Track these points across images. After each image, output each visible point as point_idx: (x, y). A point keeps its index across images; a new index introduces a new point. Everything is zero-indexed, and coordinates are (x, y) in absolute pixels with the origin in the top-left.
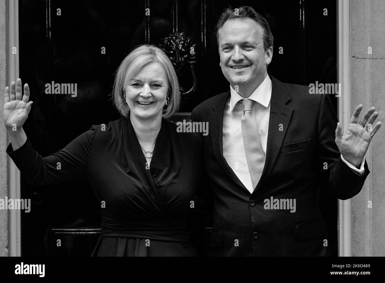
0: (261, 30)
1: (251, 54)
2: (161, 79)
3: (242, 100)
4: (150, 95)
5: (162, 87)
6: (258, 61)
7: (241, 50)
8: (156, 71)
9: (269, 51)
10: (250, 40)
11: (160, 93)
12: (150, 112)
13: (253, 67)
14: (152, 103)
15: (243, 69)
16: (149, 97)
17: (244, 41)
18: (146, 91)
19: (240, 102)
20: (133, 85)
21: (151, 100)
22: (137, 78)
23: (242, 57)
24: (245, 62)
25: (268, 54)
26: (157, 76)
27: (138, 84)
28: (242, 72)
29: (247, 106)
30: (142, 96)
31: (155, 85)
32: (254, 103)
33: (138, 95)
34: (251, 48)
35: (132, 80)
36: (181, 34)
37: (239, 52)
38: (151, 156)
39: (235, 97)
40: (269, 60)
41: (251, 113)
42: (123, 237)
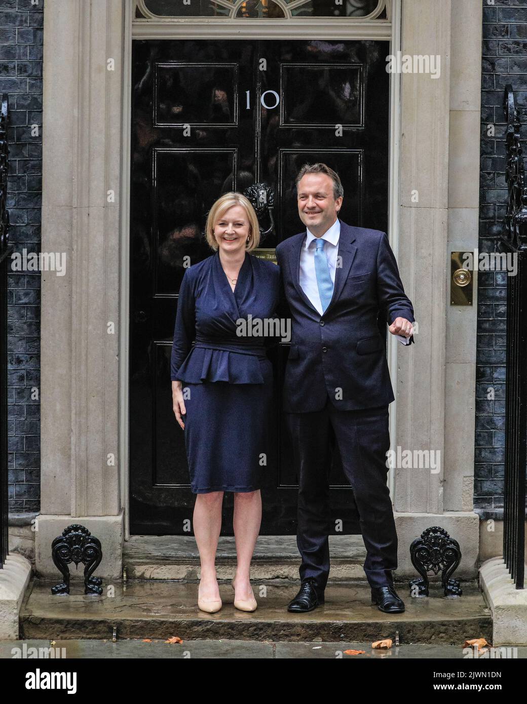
0: (332, 183)
1: (322, 203)
2: (242, 219)
3: (315, 239)
4: (234, 232)
5: (244, 226)
6: (328, 208)
7: (314, 199)
8: (239, 213)
9: (339, 200)
10: (322, 191)
11: (242, 231)
12: (234, 246)
13: (323, 213)
14: (236, 239)
15: (315, 215)
16: (233, 234)
17: (316, 192)
18: (229, 229)
19: (314, 241)
20: (220, 224)
21: (234, 236)
22: (223, 219)
23: (315, 205)
24: (317, 209)
25: (338, 202)
26: (240, 217)
27: (224, 224)
28: (314, 217)
29: (320, 244)
30: (227, 234)
31: (237, 224)
32: (325, 242)
33: (224, 233)
34: (323, 198)
35: (219, 220)
36: (262, 185)
37: (312, 201)
38: (235, 282)
39: (310, 237)
40: (338, 208)
41: (322, 250)
42: (209, 349)
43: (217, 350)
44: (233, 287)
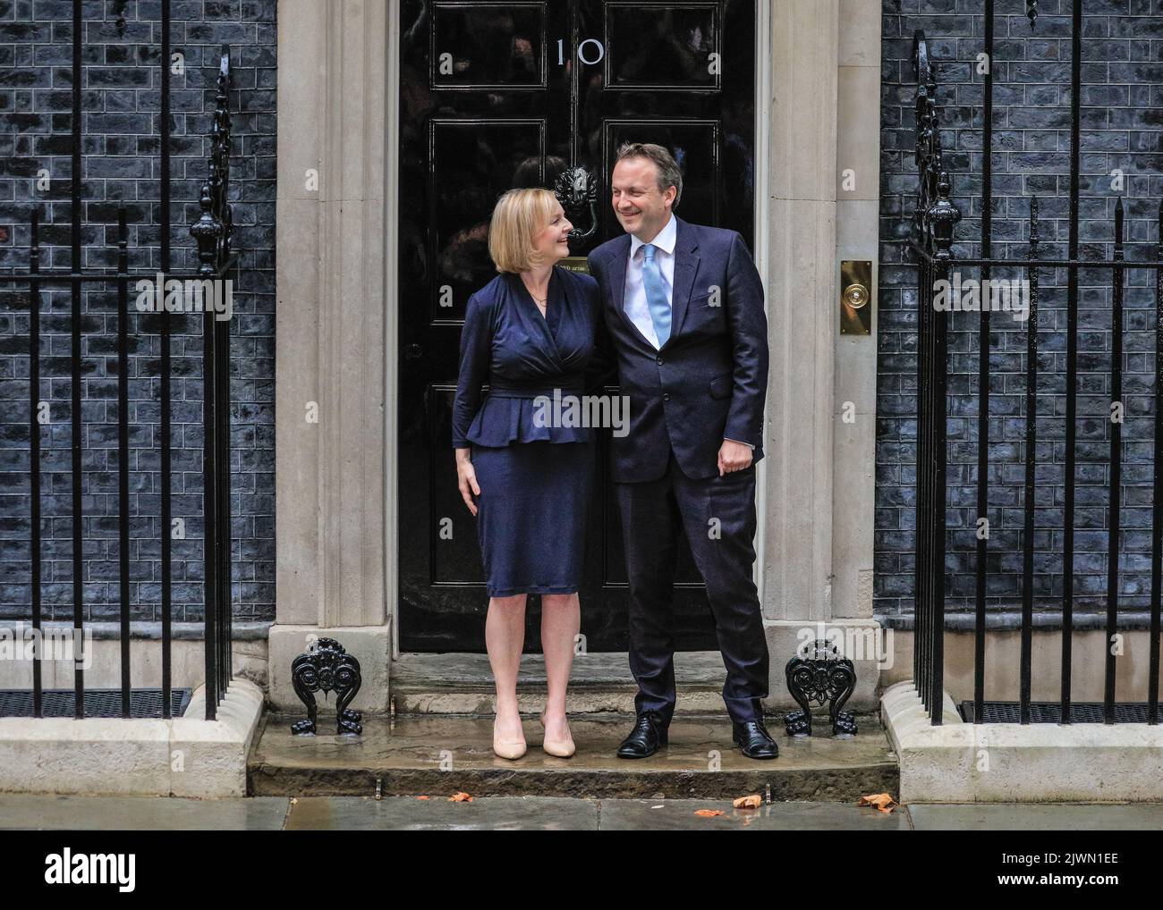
0: (654, 171)
3: (643, 246)
7: (627, 196)
9: (671, 192)
10: (637, 184)
13: (643, 214)
15: (632, 217)
19: (641, 248)
23: (629, 204)
24: (634, 209)
25: (669, 195)
28: (631, 220)
29: (649, 253)
32: (657, 249)
34: (640, 194)
37: (624, 199)
38: (544, 303)
39: (636, 244)
40: (670, 202)
41: (653, 260)
42: (517, 398)
43: (527, 399)
44: (543, 311)
